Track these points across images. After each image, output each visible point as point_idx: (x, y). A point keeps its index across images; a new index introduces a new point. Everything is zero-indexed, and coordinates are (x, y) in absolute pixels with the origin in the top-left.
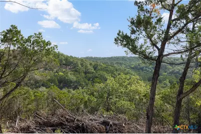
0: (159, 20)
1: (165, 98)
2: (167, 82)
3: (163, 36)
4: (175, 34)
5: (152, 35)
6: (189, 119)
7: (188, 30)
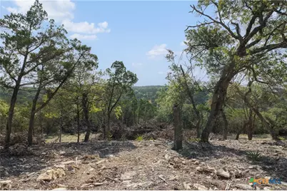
0: (17, 61)
1: (24, 114)
2: (26, 103)
3: (20, 72)
4: (29, 71)
5: (11, 71)
6: (41, 126)
7: (38, 69)
